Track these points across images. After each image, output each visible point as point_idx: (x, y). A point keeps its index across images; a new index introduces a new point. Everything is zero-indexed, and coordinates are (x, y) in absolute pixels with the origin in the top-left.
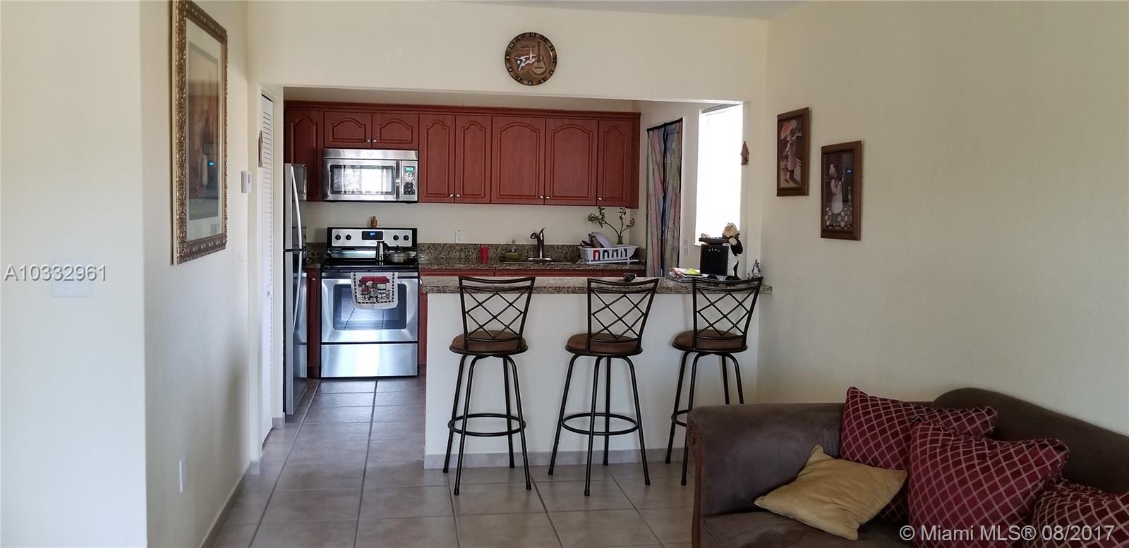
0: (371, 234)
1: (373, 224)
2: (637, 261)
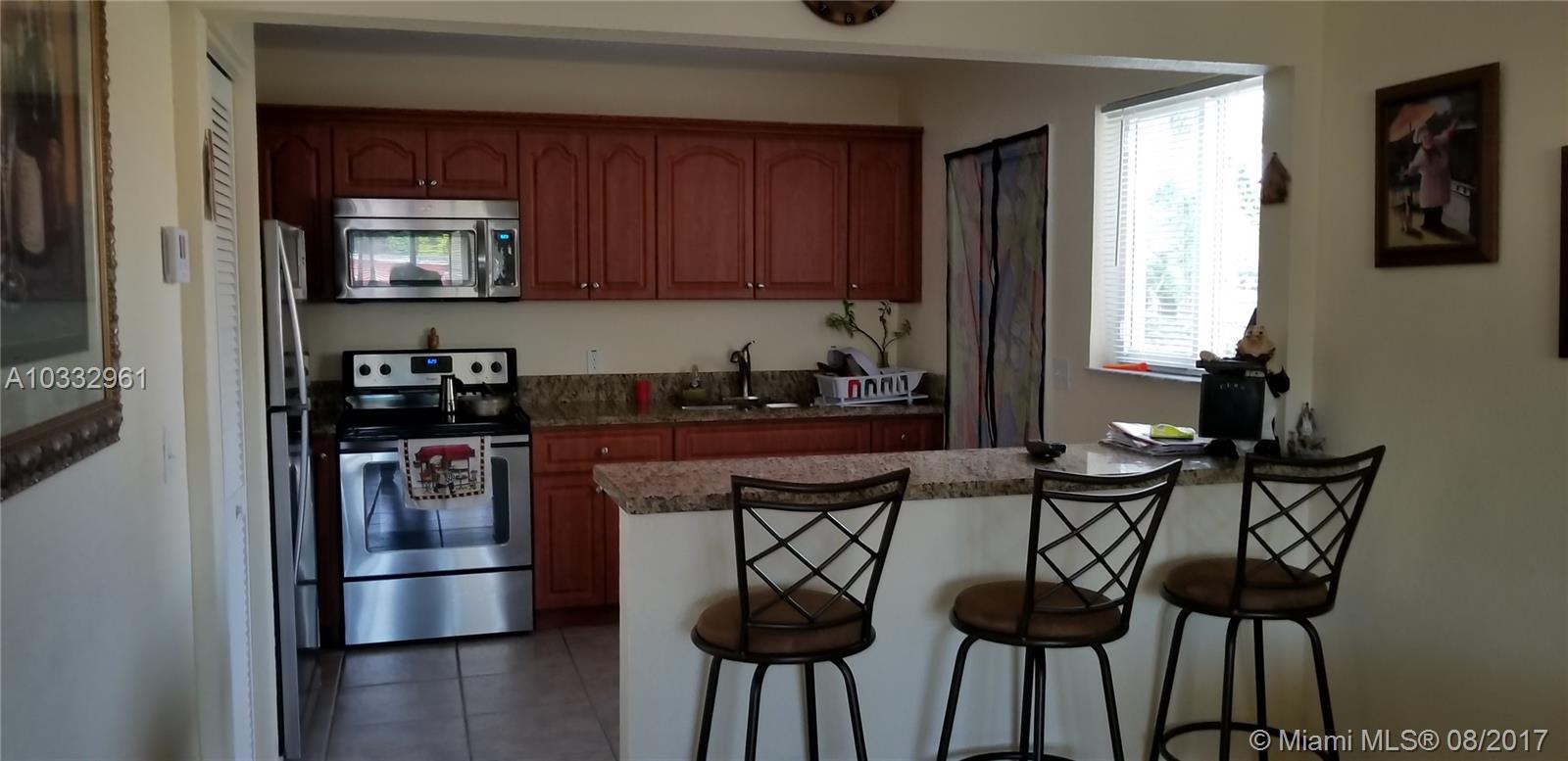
0: (429, 361)
1: (431, 341)
2: (926, 396)
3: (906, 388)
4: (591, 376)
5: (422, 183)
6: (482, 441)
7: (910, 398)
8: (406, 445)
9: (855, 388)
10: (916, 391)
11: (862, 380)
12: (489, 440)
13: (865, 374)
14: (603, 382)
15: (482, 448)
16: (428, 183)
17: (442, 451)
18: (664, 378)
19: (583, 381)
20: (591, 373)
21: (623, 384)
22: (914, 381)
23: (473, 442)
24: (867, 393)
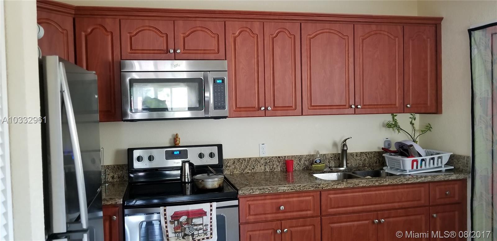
0: (175, 153)
1: (175, 142)
2: (453, 167)
3: (441, 163)
4: (262, 158)
5: (172, 51)
6: (211, 206)
7: (443, 169)
8: (165, 210)
9: (415, 163)
10: (447, 164)
11: (419, 159)
12: (215, 204)
13: (420, 156)
14: (268, 161)
15: (211, 210)
16: (175, 51)
17: (187, 213)
18: (300, 158)
19: (257, 160)
20: (262, 156)
21: (279, 162)
22: (446, 158)
23: (205, 207)
24: (421, 167)
